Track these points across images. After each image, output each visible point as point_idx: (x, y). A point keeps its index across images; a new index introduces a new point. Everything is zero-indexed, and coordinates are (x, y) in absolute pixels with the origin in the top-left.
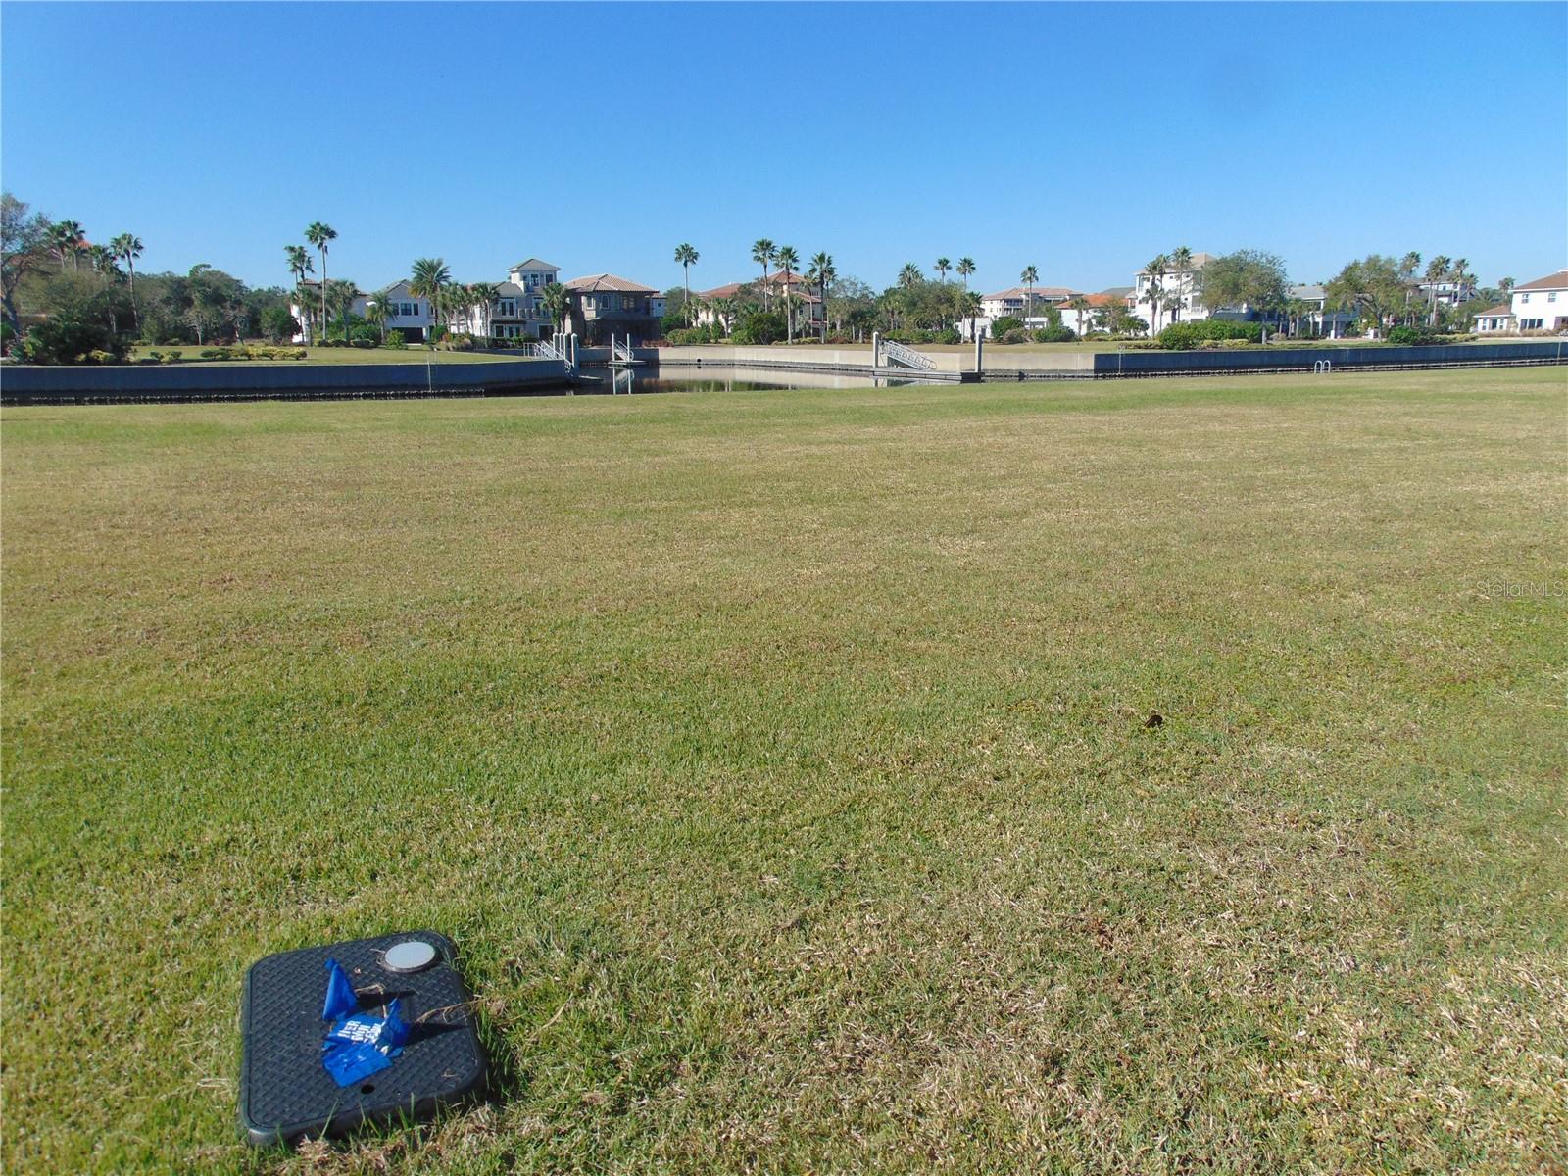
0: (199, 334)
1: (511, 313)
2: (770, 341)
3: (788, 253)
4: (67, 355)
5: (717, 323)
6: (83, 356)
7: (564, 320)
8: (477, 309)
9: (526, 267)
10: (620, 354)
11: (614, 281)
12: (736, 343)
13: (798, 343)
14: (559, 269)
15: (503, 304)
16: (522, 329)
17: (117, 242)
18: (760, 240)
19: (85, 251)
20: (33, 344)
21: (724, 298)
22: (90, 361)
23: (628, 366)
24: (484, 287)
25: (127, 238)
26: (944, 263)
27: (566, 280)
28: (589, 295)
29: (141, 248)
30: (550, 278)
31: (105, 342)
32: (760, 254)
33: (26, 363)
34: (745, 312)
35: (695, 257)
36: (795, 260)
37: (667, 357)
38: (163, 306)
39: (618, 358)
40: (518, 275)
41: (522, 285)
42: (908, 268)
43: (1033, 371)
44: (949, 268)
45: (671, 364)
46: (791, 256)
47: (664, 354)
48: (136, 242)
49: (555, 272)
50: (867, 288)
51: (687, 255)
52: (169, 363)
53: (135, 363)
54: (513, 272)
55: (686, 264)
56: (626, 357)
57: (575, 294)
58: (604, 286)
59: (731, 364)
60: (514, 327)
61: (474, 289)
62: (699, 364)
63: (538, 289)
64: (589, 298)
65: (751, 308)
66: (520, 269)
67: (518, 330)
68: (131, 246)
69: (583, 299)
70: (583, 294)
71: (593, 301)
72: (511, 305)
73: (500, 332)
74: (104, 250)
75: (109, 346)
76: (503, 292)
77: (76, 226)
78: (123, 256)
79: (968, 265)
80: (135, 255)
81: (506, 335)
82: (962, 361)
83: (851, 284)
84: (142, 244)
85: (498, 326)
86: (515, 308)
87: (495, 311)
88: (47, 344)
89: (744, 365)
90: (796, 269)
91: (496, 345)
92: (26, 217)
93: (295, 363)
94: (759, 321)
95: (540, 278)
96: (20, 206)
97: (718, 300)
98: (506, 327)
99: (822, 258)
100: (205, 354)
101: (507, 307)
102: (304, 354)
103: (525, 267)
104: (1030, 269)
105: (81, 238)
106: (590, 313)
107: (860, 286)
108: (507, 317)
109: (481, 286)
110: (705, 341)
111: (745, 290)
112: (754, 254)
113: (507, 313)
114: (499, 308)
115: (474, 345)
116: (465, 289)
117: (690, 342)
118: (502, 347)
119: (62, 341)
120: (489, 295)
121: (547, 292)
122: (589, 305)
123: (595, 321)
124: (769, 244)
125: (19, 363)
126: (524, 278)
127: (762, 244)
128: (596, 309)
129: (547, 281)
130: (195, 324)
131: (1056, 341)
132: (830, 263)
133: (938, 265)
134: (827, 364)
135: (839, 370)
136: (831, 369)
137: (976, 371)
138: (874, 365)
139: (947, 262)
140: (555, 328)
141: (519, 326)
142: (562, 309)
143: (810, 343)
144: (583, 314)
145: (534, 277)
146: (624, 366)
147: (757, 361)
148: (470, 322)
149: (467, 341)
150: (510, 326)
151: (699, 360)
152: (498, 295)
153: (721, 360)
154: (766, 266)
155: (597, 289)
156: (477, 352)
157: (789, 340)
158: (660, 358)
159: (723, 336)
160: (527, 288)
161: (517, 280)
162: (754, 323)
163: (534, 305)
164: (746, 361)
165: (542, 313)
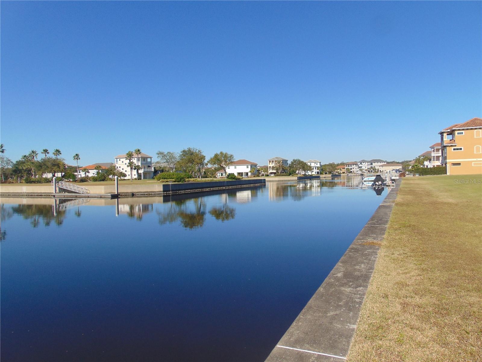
26: (46, 151)
42: (33, 152)
43: (137, 192)
44: (48, 153)
50: (9, 160)
79: (58, 152)
107: (5, 159)
132: (2, 148)
133: (43, 152)
134: (18, 193)
135: (26, 195)
136: (21, 195)
137: (116, 193)
138: (54, 192)
139: (47, 151)
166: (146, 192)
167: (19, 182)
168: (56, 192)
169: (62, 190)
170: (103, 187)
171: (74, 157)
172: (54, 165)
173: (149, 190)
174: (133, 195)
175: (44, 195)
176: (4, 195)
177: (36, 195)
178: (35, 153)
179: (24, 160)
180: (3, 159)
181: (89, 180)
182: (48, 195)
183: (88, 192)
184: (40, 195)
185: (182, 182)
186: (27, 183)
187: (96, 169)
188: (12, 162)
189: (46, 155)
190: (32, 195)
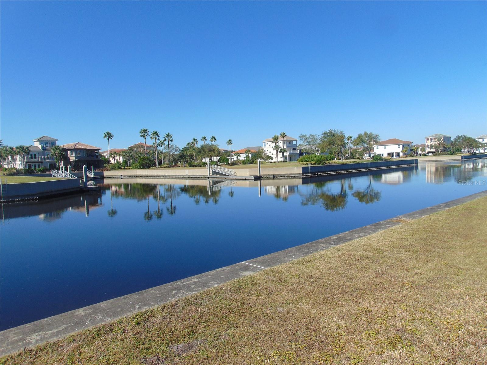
1: (35, 158)
2: (149, 167)
3: (156, 133)
7: (61, 161)
8: (18, 157)
9: (43, 139)
10: (88, 174)
11: (81, 145)
12: (134, 168)
15: (32, 155)
16: (41, 165)
18: (143, 129)
23: (92, 179)
24: (22, 148)
26: (204, 138)
28: (72, 150)
30: (53, 144)
32: (143, 134)
34: (137, 156)
35: (112, 137)
36: (158, 136)
37: (108, 175)
40: (38, 142)
41: (40, 147)
42: (194, 140)
44: (206, 140)
45: (109, 177)
47: (106, 173)
49: (56, 141)
50: (177, 147)
51: (109, 136)
54: (35, 142)
55: (108, 139)
56: (91, 175)
57: (65, 150)
58: (78, 147)
59: (136, 177)
60: (37, 164)
61: (17, 148)
62: (121, 177)
63: (48, 148)
64: (72, 152)
66: (39, 140)
67: (39, 166)
69: (69, 152)
70: (68, 150)
71: (73, 153)
72: (35, 155)
73: (30, 166)
76: (32, 150)
79: (214, 138)
81: (33, 168)
85: (29, 164)
86: (37, 156)
87: (27, 158)
89: (141, 177)
90: (159, 139)
91: (28, 172)
95: (49, 144)
97: (125, 152)
98: (33, 164)
99: (168, 135)
101: (33, 156)
103: (41, 139)
106: (72, 158)
108: (34, 160)
109: (21, 147)
110: (120, 168)
112: (140, 134)
113: (34, 158)
114: (29, 156)
115: (18, 173)
116: (12, 148)
117: (113, 168)
118: (31, 173)
120: (25, 151)
121: (53, 149)
122: (72, 155)
123: (75, 161)
124: (146, 130)
126: (41, 144)
127: (144, 130)
128: (76, 156)
132: (171, 137)
133: (202, 139)
134: (182, 175)
135: (188, 177)
136: (184, 177)
137: (259, 176)
138: (209, 175)
140: (57, 164)
141: (39, 164)
142: (60, 157)
143: (165, 167)
144: (69, 158)
145: (46, 144)
146: (90, 179)
147: (148, 175)
148: (14, 163)
149: (15, 171)
150: (35, 164)
151: (122, 175)
152: (30, 150)
153: (131, 175)
154: (145, 139)
155: (75, 148)
156: (19, 175)
157: (157, 167)
158: (104, 175)
159: (127, 165)
160: (43, 148)
161: (37, 145)
162: (143, 160)
163: (46, 155)
164: (142, 175)
165: (50, 158)
166: (286, 174)
167: (184, 166)
168: (210, 175)
169: (215, 173)
170: (247, 170)
171: (228, 142)
172: (210, 151)
173: (288, 173)
174: (274, 177)
175: (201, 177)
176: (172, 177)
177: (195, 177)
178: (196, 141)
179: (188, 147)
181: (239, 164)
182: (204, 178)
183: (235, 174)
184: (198, 178)
185: (322, 164)
186: (190, 167)
187: (246, 153)
188: (179, 149)
189: (204, 142)
190: (192, 177)
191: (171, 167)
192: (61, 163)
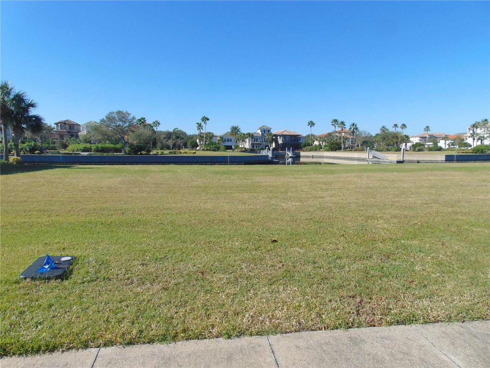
0: (171, 147)
1: (257, 141)
2: (336, 150)
3: (342, 123)
4: (136, 153)
5: (320, 145)
6: (139, 153)
7: (272, 143)
8: (247, 140)
9: (263, 128)
10: (288, 154)
11: (287, 132)
12: (325, 151)
13: (345, 151)
14: (272, 128)
15: (255, 139)
17: (154, 122)
18: (334, 119)
19: (146, 125)
20: (128, 150)
21: (322, 137)
22: (141, 154)
23: (291, 157)
24: (249, 134)
25: (157, 121)
27: (273, 132)
28: (280, 136)
29: (160, 124)
30: (269, 131)
31: (145, 149)
32: (334, 123)
33: (126, 155)
34: (328, 141)
35: (314, 124)
36: (344, 125)
38: (164, 139)
39: (288, 155)
40: (260, 130)
41: (260, 133)
42: (383, 127)
43: (422, 160)
44: (398, 127)
45: (304, 157)
46: (343, 124)
47: (302, 154)
48: (159, 122)
49: (270, 129)
50: (369, 134)
51: (312, 124)
52: (160, 155)
53: (152, 155)
54: (258, 129)
55: (311, 127)
56: (290, 154)
57: (276, 136)
58: (285, 133)
59: (323, 157)
60: (258, 145)
61: (246, 134)
62: (313, 157)
63: (265, 134)
64: (280, 137)
65: (330, 140)
66: (260, 129)
67: (259, 146)
68: (157, 123)
69: (279, 137)
70: (278, 136)
71: (281, 138)
72: (257, 139)
73: (253, 147)
74: (151, 125)
75: (146, 150)
76: (255, 135)
77: (144, 119)
78: (155, 126)
79: (404, 126)
80: (158, 126)
81: (255, 148)
82: (397, 157)
83: (364, 132)
84: (160, 123)
85: (253, 145)
86: (258, 140)
87: (252, 141)
88: (131, 150)
89: (327, 157)
90: (345, 128)
91: (252, 151)
92: (130, 117)
93: (193, 155)
94: (333, 144)
95: (266, 131)
96: (129, 114)
97: (320, 137)
98: (255, 145)
99: (353, 124)
100: (169, 153)
101: (256, 140)
102: (195, 153)
104: (427, 127)
105: (145, 122)
106: (280, 141)
107: (367, 133)
108: (256, 142)
109: (249, 133)
110: (316, 150)
111: (330, 134)
112: (332, 123)
113: (256, 141)
114: (253, 140)
115: (246, 150)
116: (244, 134)
118: (253, 151)
119: (135, 149)
120: (251, 136)
121: (268, 135)
122: (280, 139)
123: (281, 144)
124: (337, 120)
125: (124, 155)
126: (261, 131)
127: (334, 120)
128: (282, 140)
129: (268, 132)
130: (170, 144)
131: (435, 150)
132: (356, 126)
133: (394, 126)
134: (353, 158)
135: (357, 159)
137: (402, 160)
138: (368, 158)
139: (397, 125)
140: (270, 146)
141: (259, 145)
142: (272, 140)
143: (348, 151)
144: (278, 142)
145: (264, 131)
146: (289, 157)
147: (331, 156)
148: (245, 144)
149: (244, 149)
150: (256, 145)
151: (313, 156)
152: (253, 136)
153: (320, 156)
154: (335, 127)
155: (283, 134)
156: (246, 152)
157: (342, 150)
158: (301, 155)
159: (321, 148)
160: (262, 134)
161: (259, 132)
162: (331, 144)
163: (264, 139)
164: (327, 156)
165: (266, 141)
170: (396, 155)
171: (425, 129)
172: (394, 138)
174: (418, 162)
180: (366, 133)
183: (387, 158)
189: (396, 129)
191: (354, 151)
192: (272, 145)
